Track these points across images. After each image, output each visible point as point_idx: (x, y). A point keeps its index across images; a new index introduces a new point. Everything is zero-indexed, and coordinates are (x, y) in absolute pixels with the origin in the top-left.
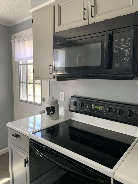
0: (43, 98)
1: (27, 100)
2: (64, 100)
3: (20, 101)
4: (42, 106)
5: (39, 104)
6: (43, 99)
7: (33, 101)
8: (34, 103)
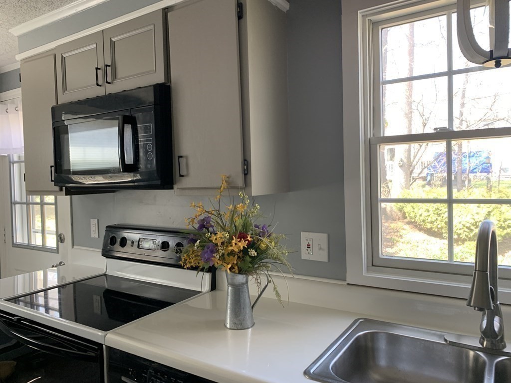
0: (60, 235)
1: (28, 244)
2: (97, 236)
3: (13, 247)
4: (58, 252)
5: (52, 249)
6: (61, 238)
7: (41, 245)
8: (43, 249)
